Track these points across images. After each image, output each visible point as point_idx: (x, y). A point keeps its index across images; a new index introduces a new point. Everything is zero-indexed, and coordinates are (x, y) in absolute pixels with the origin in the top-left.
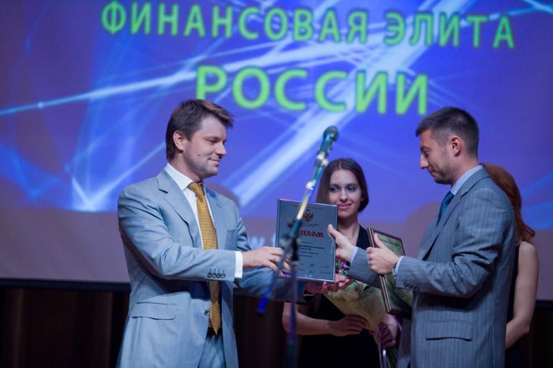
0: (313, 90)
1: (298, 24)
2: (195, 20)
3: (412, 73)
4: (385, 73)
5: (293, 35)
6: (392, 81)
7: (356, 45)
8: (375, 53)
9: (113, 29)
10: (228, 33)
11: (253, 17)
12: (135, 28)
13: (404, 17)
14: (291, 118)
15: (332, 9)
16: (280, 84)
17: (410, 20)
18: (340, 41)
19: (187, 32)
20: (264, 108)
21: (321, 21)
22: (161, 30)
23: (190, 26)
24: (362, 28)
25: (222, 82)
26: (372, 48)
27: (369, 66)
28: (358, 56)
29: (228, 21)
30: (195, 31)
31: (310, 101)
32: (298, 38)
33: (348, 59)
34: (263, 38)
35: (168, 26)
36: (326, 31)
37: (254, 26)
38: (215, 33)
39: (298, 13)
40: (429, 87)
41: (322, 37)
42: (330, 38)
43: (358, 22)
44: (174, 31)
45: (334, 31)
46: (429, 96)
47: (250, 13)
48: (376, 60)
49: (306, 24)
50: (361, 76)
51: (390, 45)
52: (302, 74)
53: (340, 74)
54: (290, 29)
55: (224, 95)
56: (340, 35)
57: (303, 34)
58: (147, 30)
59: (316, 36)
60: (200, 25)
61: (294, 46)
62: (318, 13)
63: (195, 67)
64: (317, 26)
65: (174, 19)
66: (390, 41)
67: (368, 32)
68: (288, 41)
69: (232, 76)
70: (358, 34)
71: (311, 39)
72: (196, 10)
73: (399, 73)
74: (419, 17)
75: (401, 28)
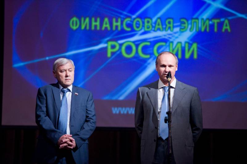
0: (153, 50)
1: (146, 24)
2: (106, 24)
3: (191, 42)
4: (181, 43)
5: (144, 29)
6: (183, 45)
7: (169, 32)
8: (176, 35)
9: (74, 28)
10: (119, 29)
11: (129, 22)
12: (83, 27)
13: (187, 20)
14: (145, 61)
15: (160, 18)
16: (140, 48)
17: (190, 22)
18: (163, 30)
19: (103, 28)
20: (134, 57)
21: (155, 23)
22: (93, 28)
23: (104, 26)
24: (171, 25)
25: (117, 47)
26: (175, 33)
27: (174, 40)
28: (170, 36)
29: (119, 24)
30: (106, 28)
31: (152, 54)
32: (146, 30)
33: (166, 37)
34: (133, 30)
35: (96, 26)
36: (157, 27)
37: (129, 25)
38: (114, 28)
39: (146, 20)
40: (198, 48)
41: (156, 29)
42: (159, 29)
43: (169, 23)
44: (98, 28)
45: (160, 27)
46: (198, 51)
47: (127, 20)
48: (177, 38)
49: (149, 24)
50: (171, 44)
51: (183, 32)
52: (148, 44)
53: (163, 44)
54: (143, 26)
55: (118, 53)
56: (163, 28)
57: (148, 28)
58: (88, 28)
59: (153, 29)
60: (108, 26)
61: (145, 33)
62: (154, 20)
63: (107, 42)
64: (154, 25)
65: (98, 23)
66: (182, 30)
67: (174, 27)
68: (143, 31)
69: (121, 45)
70: (170, 28)
71: (152, 30)
72: (106, 20)
73: (186, 42)
74: (193, 21)
75: (186, 25)
